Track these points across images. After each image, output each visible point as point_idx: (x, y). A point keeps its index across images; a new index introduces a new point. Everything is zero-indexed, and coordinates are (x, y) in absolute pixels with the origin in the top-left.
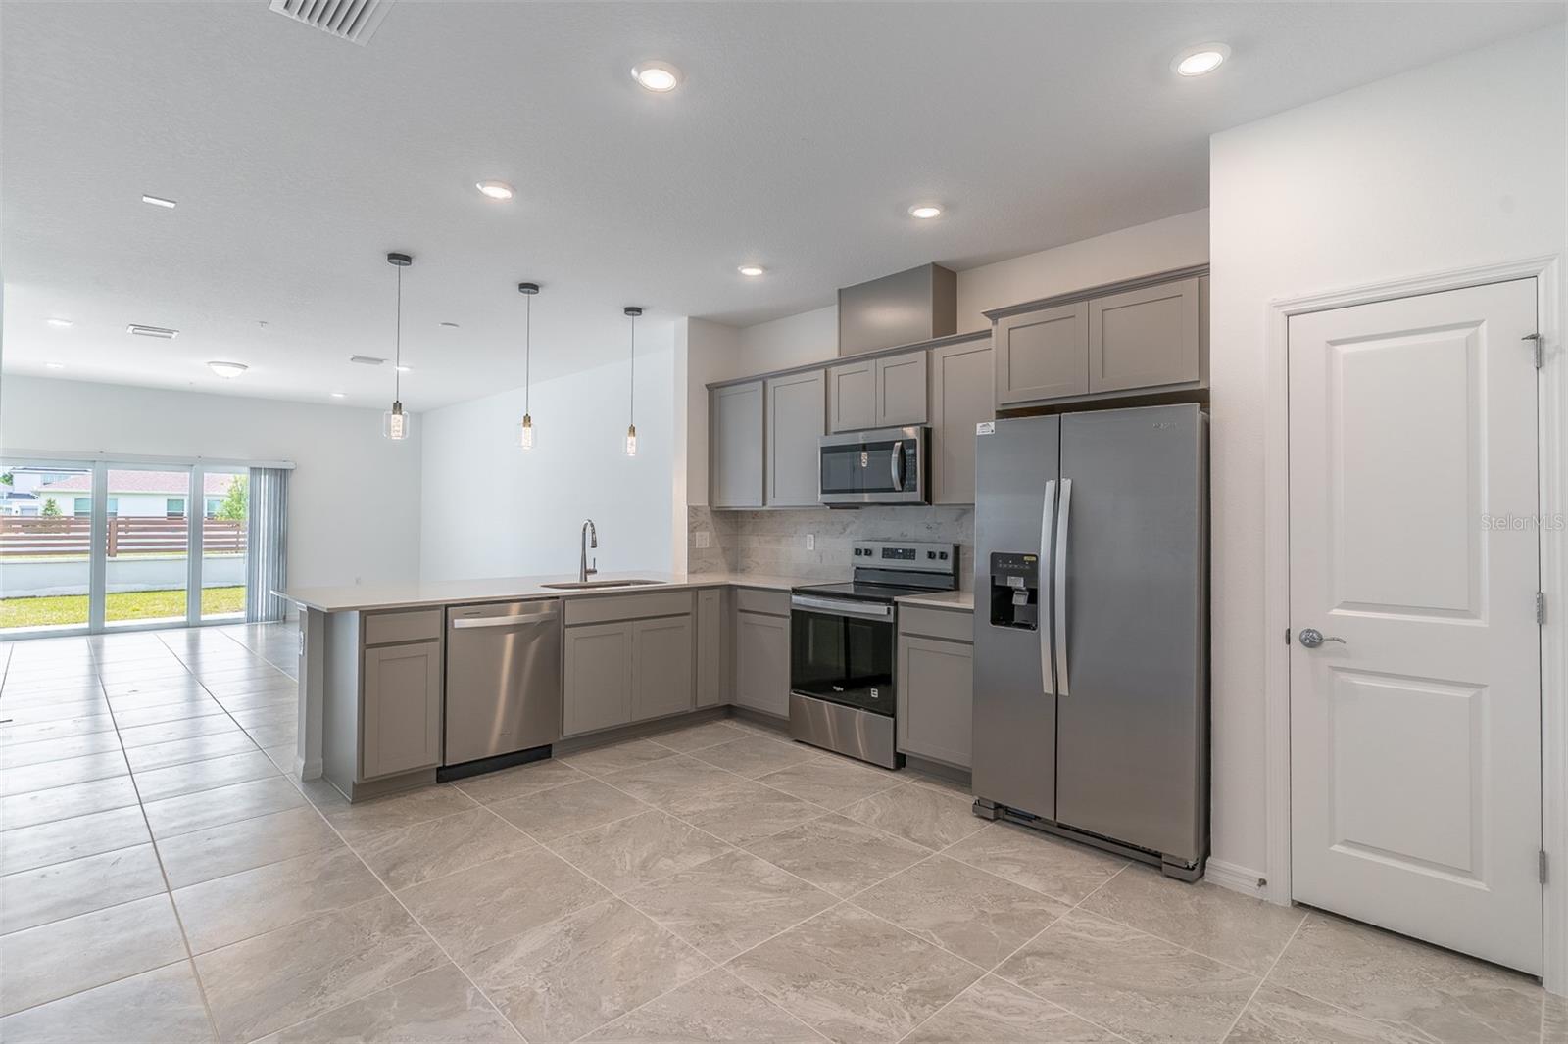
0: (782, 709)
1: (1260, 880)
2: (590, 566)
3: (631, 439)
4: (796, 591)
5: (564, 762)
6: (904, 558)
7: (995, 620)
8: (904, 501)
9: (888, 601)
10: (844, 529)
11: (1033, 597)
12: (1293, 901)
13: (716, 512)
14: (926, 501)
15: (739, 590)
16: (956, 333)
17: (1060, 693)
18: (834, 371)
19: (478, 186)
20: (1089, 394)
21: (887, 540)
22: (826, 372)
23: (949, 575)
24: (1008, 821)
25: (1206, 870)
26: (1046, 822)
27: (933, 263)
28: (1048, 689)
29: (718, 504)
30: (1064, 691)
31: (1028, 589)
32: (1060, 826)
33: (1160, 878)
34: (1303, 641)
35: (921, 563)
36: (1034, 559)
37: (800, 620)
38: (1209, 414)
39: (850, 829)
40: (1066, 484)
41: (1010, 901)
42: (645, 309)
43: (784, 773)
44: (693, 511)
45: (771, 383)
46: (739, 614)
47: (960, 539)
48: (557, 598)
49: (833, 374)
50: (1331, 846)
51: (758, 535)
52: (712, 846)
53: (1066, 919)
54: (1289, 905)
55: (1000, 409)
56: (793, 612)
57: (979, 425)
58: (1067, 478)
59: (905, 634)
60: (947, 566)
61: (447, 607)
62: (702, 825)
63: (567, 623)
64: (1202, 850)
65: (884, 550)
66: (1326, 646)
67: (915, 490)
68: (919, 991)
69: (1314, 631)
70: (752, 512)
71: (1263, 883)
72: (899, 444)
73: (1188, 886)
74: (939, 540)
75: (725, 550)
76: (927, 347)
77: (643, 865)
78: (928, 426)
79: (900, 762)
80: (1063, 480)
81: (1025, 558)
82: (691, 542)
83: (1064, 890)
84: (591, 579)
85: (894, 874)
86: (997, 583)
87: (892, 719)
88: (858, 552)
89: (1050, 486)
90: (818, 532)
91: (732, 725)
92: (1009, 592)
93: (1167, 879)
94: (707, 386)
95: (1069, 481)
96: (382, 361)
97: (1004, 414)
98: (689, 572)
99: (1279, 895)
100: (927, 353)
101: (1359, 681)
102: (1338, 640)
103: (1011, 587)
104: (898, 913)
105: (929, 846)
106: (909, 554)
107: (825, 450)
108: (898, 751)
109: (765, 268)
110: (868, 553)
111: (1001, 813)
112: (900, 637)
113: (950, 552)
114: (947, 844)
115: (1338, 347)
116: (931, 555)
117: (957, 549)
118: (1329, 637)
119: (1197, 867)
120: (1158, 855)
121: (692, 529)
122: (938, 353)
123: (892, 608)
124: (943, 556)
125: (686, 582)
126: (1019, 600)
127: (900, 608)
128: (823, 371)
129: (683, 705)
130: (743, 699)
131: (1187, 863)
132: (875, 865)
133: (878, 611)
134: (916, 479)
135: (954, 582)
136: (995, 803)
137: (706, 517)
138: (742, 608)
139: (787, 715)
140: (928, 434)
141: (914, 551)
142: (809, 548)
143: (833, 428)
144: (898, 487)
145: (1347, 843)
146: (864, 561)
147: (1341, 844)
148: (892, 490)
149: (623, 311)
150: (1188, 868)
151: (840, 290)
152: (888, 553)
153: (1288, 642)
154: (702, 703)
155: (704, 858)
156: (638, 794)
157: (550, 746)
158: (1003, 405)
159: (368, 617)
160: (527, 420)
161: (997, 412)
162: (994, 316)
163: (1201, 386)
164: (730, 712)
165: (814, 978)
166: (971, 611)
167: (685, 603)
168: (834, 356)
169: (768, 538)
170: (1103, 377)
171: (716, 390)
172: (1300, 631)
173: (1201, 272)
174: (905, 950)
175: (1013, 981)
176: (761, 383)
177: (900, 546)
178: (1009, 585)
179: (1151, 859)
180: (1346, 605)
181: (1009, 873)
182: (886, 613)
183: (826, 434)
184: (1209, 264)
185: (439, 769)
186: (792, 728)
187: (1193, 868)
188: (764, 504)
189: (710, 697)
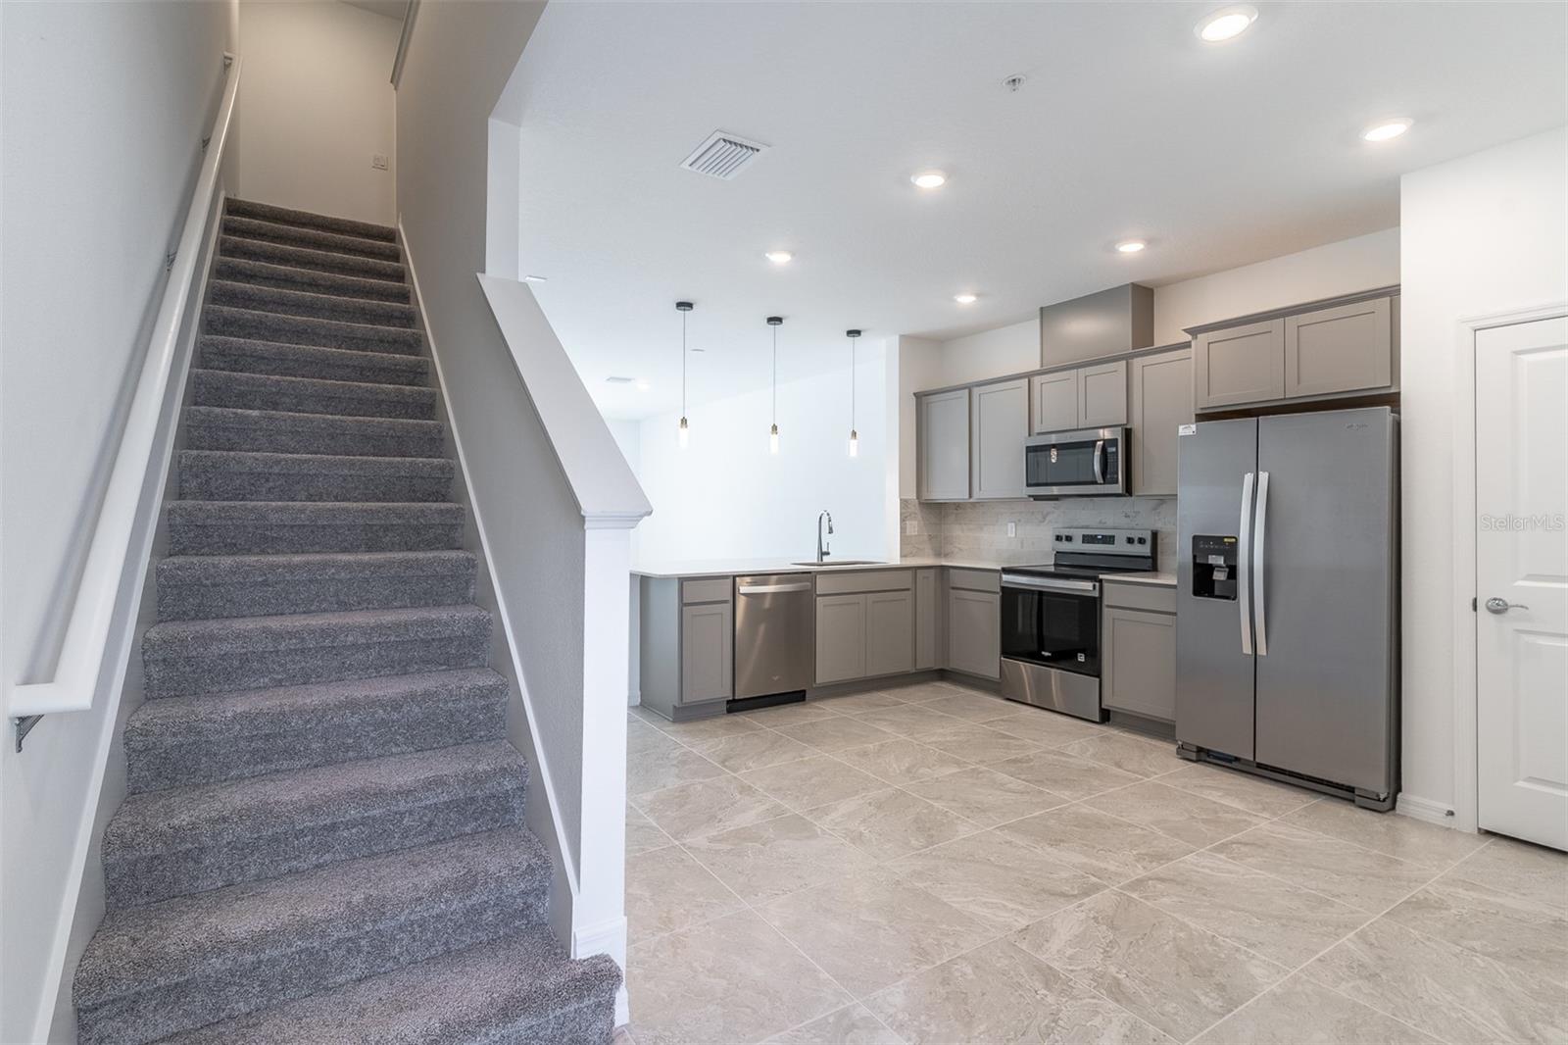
0: (993, 673)
1: (1448, 811)
2: (824, 549)
3: (854, 443)
4: (1006, 571)
5: (817, 704)
6: (1104, 543)
7: (1196, 593)
8: (1106, 492)
9: (1094, 579)
10: (1044, 518)
11: (1233, 572)
12: (1479, 829)
13: (923, 504)
14: (1127, 491)
15: (951, 571)
16: (1153, 345)
17: (1258, 653)
18: (1037, 380)
19: (767, 255)
20: (1285, 399)
21: (1087, 527)
22: (1029, 381)
23: (1148, 557)
24: (1209, 763)
25: (1398, 804)
26: (1247, 762)
27: (1132, 283)
28: (1247, 649)
29: (925, 496)
30: (1262, 650)
31: (1227, 566)
32: (1260, 766)
33: (1353, 808)
34: (1489, 609)
35: (1120, 547)
36: (1234, 540)
37: (1009, 595)
38: (1399, 413)
39: (1071, 760)
40: (1264, 477)
41: (1216, 812)
42: (865, 331)
43: (1002, 720)
44: (904, 503)
45: (976, 391)
46: (952, 591)
47: (1158, 526)
48: (810, 573)
49: (1036, 382)
50: (1516, 781)
51: (960, 524)
52: (958, 763)
53: (1264, 825)
54: (1476, 832)
55: (1199, 412)
56: (1003, 589)
57: (1181, 428)
58: (1264, 471)
59: (1108, 606)
60: (1146, 550)
61: (734, 577)
62: (945, 750)
63: (818, 593)
64: (1393, 786)
65: (1084, 536)
66: (1511, 612)
67: (1117, 482)
68: (1146, 855)
69: (1500, 600)
70: (954, 504)
71: (1451, 813)
72: (1101, 443)
73: (1380, 815)
74: (1138, 527)
75: (930, 537)
76: (1127, 358)
77: (908, 770)
78: (1128, 427)
79: (1106, 717)
80: (1260, 473)
81: (1226, 540)
82: (903, 529)
83: (1264, 809)
84: (826, 559)
85: (1112, 790)
86: (1198, 561)
87: (1098, 680)
88: (1058, 538)
89: (1249, 478)
90: (1019, 521)
91: (945, 685)
92: (1210, 569)
93: (1360, 810)
94: (915, 394)
95: (1266, 475)
96: (629, 380)
97: (1202, 417)
98: (901, 556)
99: (1466, 823)
100: (1127, 363)
101: (1542, 641)
102: (1522, 607)
103: (1211, 565)
104: (1121, 812)
105: (1141, 774)
106: (1109, 540)
107: (1029, 449)
108: (1103, 707)
109: (978, 295)
110: (1069, 539)
111: (1204, 755)
112: (1105, 610)
113: (1148, 537)
114: (1156, 774)
115: (1522, 356)
116: (1130, 541)
117: (1155, 535)
118: (1514, 604)
119: (1389, 801)
120: (1351, 790)
121: (903, 520)
122: (1137, 363)
123: (1097, 584)
124: (1142, 541)
125: (899, 563)
126: (1219, 576)
127: (1105, 585)
128: (1027, 380)
129: (907, 667)
130: (955, 664)
131: (1378, 795)
132: (1096, 783)
133: (1085, 587)
134: (1117, 474)
135: (1151, 564)
136: (1198, 747)
137: (915, 508)
138: (954, 586)
139: (998, 677)
140: (1128, 434)
141: (1114, 537)
142: (1009, 535)
143: (1037, 429)
144: (1100, 479)
145: (1530, 779)
146: (1065, 546)
147: (1525, 780)
148: (1095, 483)
149: (845, 334)
150: (1379, 800)
151: (1042, 309)
152: (1088, 539)
153: (1475, 609)
154: (922, 665)
155: (955, 770)
156: (884, 727)
157: (804, 691)
158: (1202, 409)
159: (685, 583)
160: (775, 428)
161: (1197, 415)
162: (1194, 332)
163: (1393, 390)
164: (943, 675)
165: (1063, 841)
166: (1174, 587)
167: (906, 580)
168: (1037, 367)
169: (971, 526)
170: (1299, 383)
171: (924, 398)
172: (1486, 600)
173: (1393, 292)
174: (1130, 833)
175: (1222, 856)
176: (967, 391)
177: (1100, 533)
178: (1210, 562)
179: (1345, 793)
180: (1530, 577)
181: (1214, 796)
182: (1091, 589)
183: (1030, 435)
184: (1400, 285)
185: (728, 702)
186: (1003, 689)
187: (1384, 800)
188: (970, 496)
189: (927, 662)
